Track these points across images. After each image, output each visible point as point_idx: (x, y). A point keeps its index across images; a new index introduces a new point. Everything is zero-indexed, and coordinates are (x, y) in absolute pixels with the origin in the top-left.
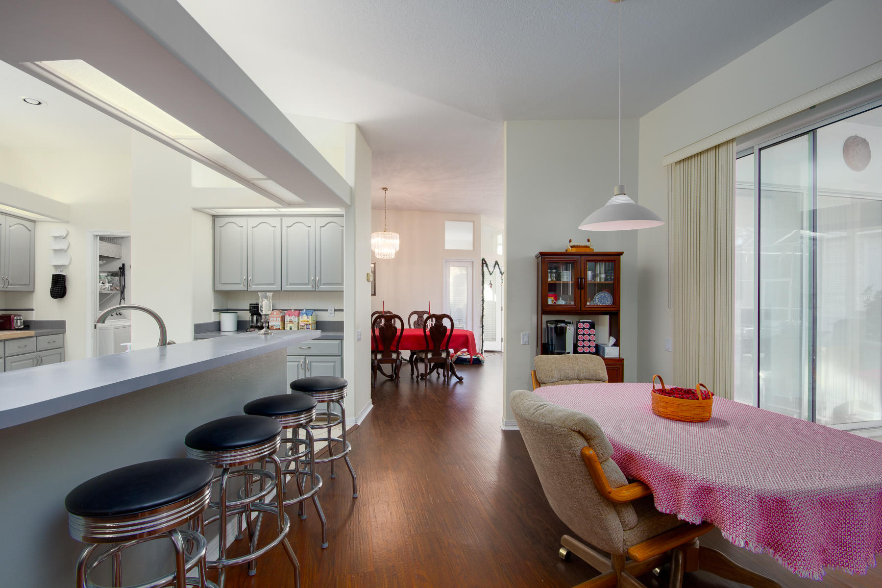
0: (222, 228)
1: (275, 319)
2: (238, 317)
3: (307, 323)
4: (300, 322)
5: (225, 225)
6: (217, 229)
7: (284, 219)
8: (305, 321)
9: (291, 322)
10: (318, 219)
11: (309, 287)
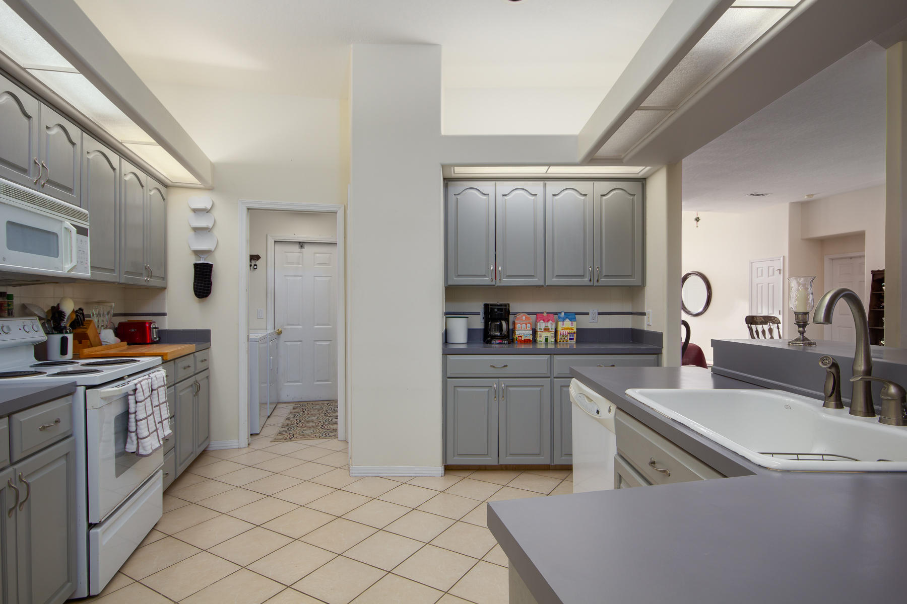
0: (458, 197)
1: (524, 326)
2: (468, 324)
3: (571, 331)
4: (559, 329)
5: (462, 192)
6: (452, 198)
7: (548, 183)
8: (567, 329)
9: (547, 330)
10: (597, 184)
11: (585, 281)
